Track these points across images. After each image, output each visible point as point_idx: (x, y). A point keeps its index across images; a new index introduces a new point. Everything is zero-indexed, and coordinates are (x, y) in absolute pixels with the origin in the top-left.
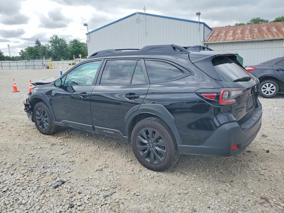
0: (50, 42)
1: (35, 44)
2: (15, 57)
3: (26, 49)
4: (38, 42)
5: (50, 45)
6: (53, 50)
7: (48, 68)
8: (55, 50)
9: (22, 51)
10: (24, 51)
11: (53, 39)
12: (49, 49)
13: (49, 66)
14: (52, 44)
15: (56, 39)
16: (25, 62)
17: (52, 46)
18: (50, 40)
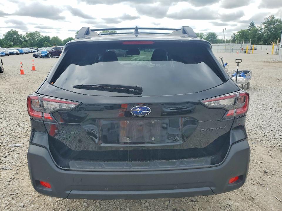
0: (264, 23)
1: (249, 27)
2: (228, 40)
3: (238, 32)
4: (252, 25)
5: (263, 27)
6: (265, 33)
7: (245, 52)
8: (268, 33)
9: (234, 34)
10: (236, 34)
11: (268, 20)
12: (260, 32)
13: (247, 50)
14: (265, 26)
15: (272, 20)
16: (226, 45)
17: (265, 28)
18: (264, 21)
